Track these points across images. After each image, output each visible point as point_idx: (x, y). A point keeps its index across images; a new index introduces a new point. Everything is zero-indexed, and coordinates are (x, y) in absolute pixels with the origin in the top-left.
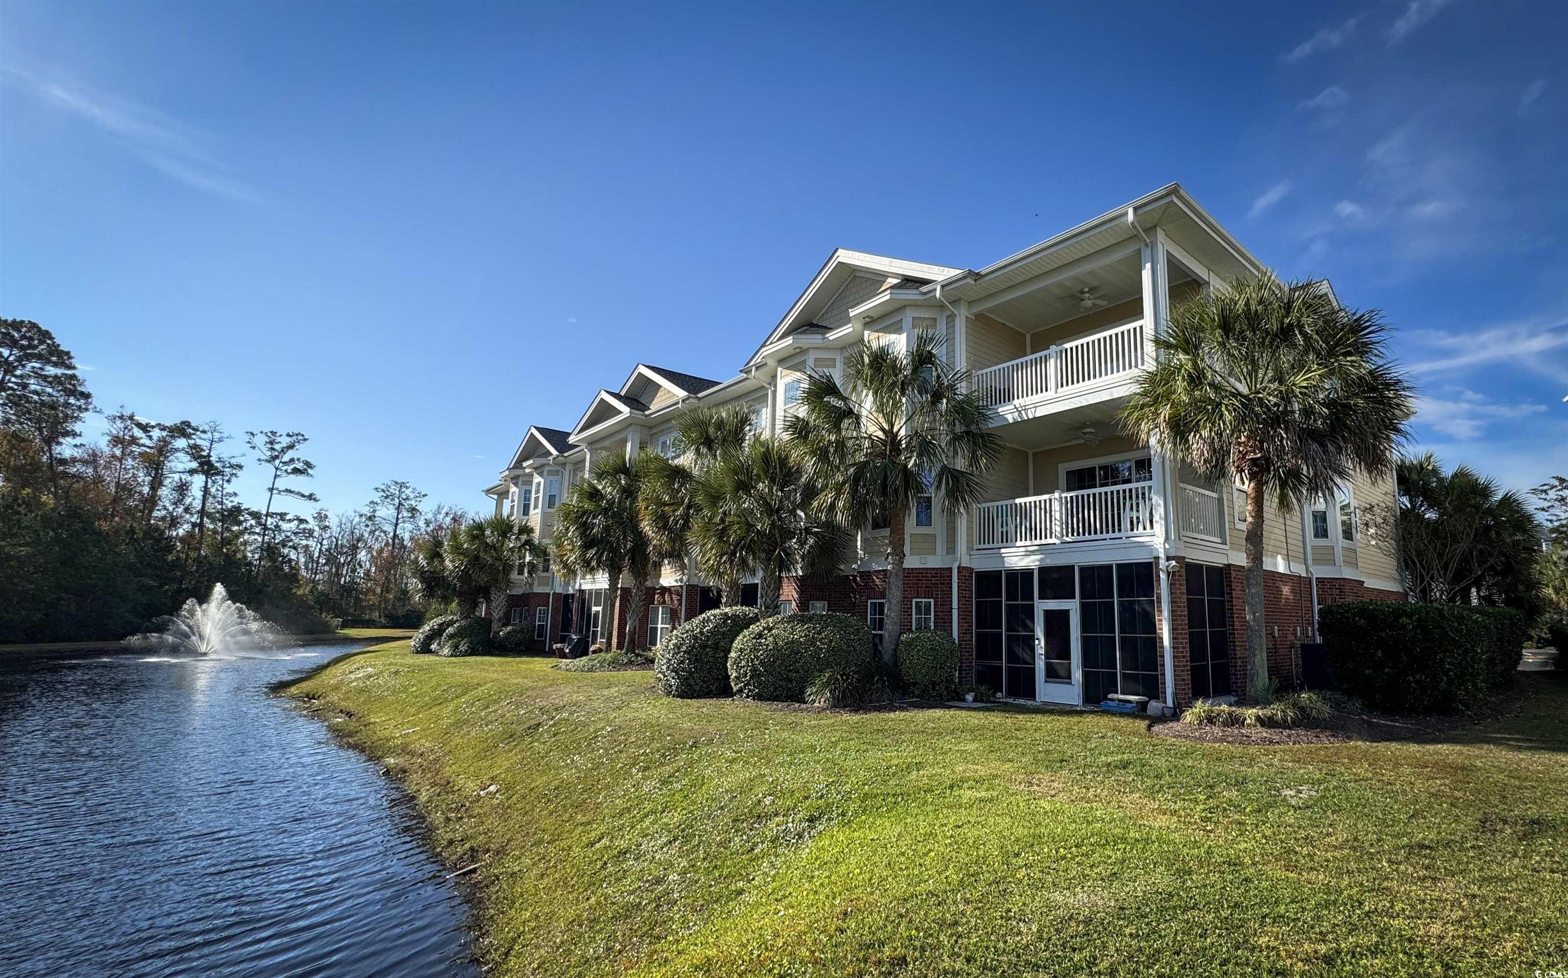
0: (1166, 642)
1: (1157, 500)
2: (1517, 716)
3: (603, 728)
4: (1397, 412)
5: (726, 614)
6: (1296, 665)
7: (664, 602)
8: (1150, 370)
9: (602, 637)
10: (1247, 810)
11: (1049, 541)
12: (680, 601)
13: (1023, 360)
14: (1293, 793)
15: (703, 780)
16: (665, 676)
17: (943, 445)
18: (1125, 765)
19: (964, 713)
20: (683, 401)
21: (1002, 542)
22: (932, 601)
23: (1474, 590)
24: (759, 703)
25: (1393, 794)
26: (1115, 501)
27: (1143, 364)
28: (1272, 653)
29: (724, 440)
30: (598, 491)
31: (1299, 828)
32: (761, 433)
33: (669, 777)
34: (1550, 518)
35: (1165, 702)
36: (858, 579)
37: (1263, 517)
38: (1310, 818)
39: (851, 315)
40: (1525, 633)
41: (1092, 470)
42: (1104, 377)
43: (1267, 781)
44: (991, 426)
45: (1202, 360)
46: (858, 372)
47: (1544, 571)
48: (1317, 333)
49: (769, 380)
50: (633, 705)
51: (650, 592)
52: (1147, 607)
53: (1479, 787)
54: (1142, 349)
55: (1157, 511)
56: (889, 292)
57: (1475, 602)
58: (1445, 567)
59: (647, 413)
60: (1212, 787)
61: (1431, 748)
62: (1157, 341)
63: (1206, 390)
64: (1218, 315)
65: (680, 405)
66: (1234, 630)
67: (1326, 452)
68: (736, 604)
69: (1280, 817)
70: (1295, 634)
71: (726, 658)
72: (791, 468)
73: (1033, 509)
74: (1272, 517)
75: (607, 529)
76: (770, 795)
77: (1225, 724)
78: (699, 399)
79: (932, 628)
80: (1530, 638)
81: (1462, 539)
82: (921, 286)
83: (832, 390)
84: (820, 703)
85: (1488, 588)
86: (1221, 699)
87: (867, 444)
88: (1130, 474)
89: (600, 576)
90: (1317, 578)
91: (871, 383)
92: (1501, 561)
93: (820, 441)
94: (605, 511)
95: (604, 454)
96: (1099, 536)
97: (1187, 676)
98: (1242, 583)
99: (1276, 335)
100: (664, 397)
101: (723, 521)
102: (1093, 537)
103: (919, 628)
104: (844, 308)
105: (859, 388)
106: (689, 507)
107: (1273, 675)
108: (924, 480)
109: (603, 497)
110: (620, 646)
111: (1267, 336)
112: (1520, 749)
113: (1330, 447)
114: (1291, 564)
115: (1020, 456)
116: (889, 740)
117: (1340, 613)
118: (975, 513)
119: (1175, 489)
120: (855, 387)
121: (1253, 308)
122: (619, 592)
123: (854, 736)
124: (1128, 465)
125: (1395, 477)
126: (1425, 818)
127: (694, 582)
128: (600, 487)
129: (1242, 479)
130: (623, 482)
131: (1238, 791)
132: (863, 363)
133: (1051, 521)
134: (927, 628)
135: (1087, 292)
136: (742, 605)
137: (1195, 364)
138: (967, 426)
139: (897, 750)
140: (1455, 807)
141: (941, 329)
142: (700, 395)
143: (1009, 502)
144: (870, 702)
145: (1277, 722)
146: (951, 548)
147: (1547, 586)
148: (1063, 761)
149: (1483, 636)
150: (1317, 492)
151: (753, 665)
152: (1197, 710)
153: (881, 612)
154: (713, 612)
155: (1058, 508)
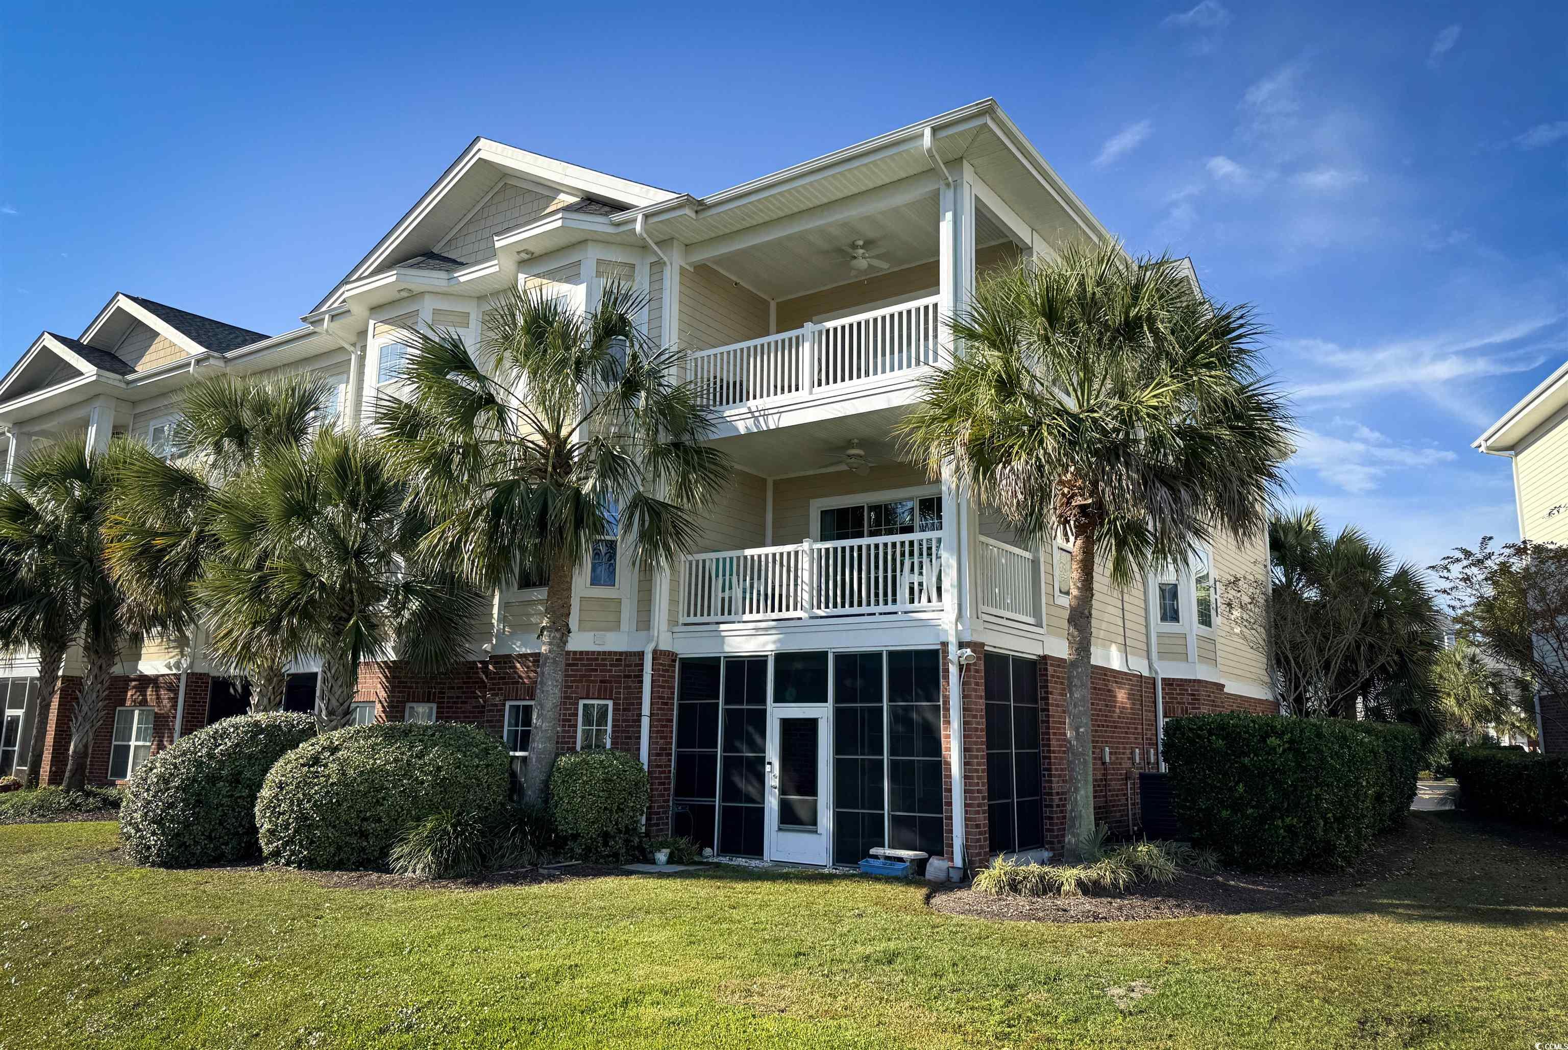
0: (956, 769)
1: (949, 560)
2: (1408, 874)
3: (13, 925)
4: (1272, 451)
5: (257, 724)
6: (1133, 804)
7: (144, 702)
8: (945, 368)
9: (22, 762)
10: (1060, 1020)
11: (792, 614)
12: (174, 701)
13: (765, 340)
14: (1122, 991)
15: (198, 1009)
16: (138, 830)
17: (638, 461)
18: (891, 958)
19: (651, 883)
20: (198, 362)
21: (723, 614)
22: (610, 703)
23: (1360, 700)
24: (309, 874)
25: (1251, 989)
26: (889, 558)
27: (935, 360)
28: (1101, 786)
29: (268, 431)
30: (28, 506)
31: (1128, 1043)
32: (335, 423)
33: (137, 1005)
34: (1453, 603)
35: (952, 860)
36: (491, 667)
37: (1092, 589)
38: (1144, 1028)
39: (498, 245)
40: (1421, 758)
41: (857, 511)
42: (880, 376)
43: (1087, 976)
44: (712, 437)
45: (1018, 359)
46: (506, 337)
47: (1446, 675)
48: (1173, 333)
49: (353, 339)
50: (74, 881)
51: (119, 686)
52: (929, 716)
53: (1359, 973)
54: (936, 337)
55: (946, 574)
56: (560, 215)
57: (1360, 716)
58: (1327, 666)
59: (130, 377)
60: (1012, 987)
61: (1301, 921)
62: (957, 329)
63: (1021, 403)
64: (1041, 296)
65: (191, 369)
66: (1049, 752)
67: (1177, 499)
68: (276, 707)
69: (1103, 1028)
70: (1132, 759)
71: (253, 798)
72: (384, 484)
73: (770, 565)
74: (1105, 589)
75: (44, 574)
76: (319, 1029)
77: (1035, 892)
78: (227, 361)
79: (608, 746)
80: (1428, 767)
81: (1347, 628)
82: (611, 213)
83: (463, 363)
84: (418, 870)
85: (1376, 698)
86: (1030, 855)
87: (517, 452)
88: (912, 520)
89: (24, 656)
90: (1163, 679)
91: (527, 357)
92: (1394, 660)
93: (437, 443)
94: (43, 541)
95: (45, 442)
96: (864, 609)
97: (983, 819)
98: (1062, 683)
99: (1118, 331)
100: (162, 353)
101: (259, 567)
102: (856, 610)
103: (587, 747)
104: (486, 233)
105: (507, 364)
106: (200, 539)
107: (1100, 819)
108: (606, 514)
109: (37, 518)
110: (55, 778)
111: (1106, 331)
112: (1409, 919)
113: (1184, 495)
114: (1129, 657)
115: (755, 485)
116: (528, 931)
117: (1191, 730)
118: (683, 569)
119: (975, 545)
120: (500, 361)
121: (1089, 289)
122: (59, 684)
123: (469, 925)
124: (909, 505)
125: (1268, 540)
126: (1290, 1021)
127: (202, 667)
128: (32, 501)
129: (1066, 534)
130: (77, 493)
131: (1049, 991)
132: (515, 324)
133: (796, 585)
134: (600, 746)
135: (862, 247)
136: (286, 710)
137: (1007, 363)
138: (676, 435)
139: (540, 947)
140: (1329, 1003)
141: (641, 284)
142: (229, 355)
143: (734, 553)
144: (501, 868)
145: (1105, 888)
146: (644, 622)
147: (1449, 695)
148: (800, 954)
149: (1368, 763)
150: (1165, 558)
151: (300, 811)
152: (996, 872)
153: (527, 722)
154: (234, 720)
155: (806, 566)
